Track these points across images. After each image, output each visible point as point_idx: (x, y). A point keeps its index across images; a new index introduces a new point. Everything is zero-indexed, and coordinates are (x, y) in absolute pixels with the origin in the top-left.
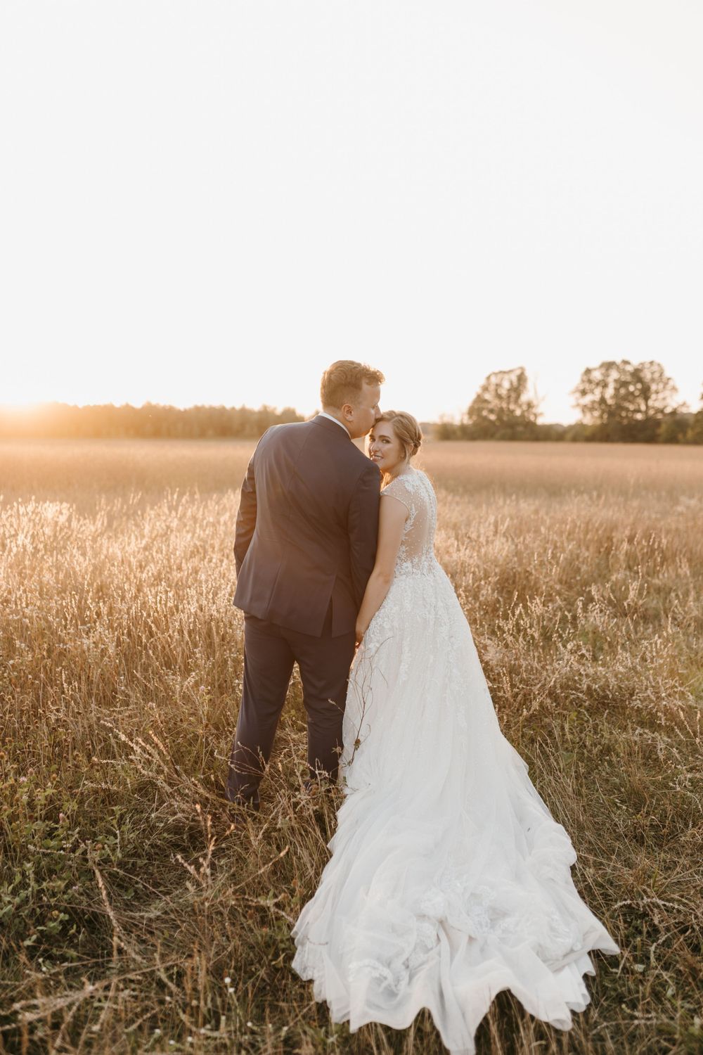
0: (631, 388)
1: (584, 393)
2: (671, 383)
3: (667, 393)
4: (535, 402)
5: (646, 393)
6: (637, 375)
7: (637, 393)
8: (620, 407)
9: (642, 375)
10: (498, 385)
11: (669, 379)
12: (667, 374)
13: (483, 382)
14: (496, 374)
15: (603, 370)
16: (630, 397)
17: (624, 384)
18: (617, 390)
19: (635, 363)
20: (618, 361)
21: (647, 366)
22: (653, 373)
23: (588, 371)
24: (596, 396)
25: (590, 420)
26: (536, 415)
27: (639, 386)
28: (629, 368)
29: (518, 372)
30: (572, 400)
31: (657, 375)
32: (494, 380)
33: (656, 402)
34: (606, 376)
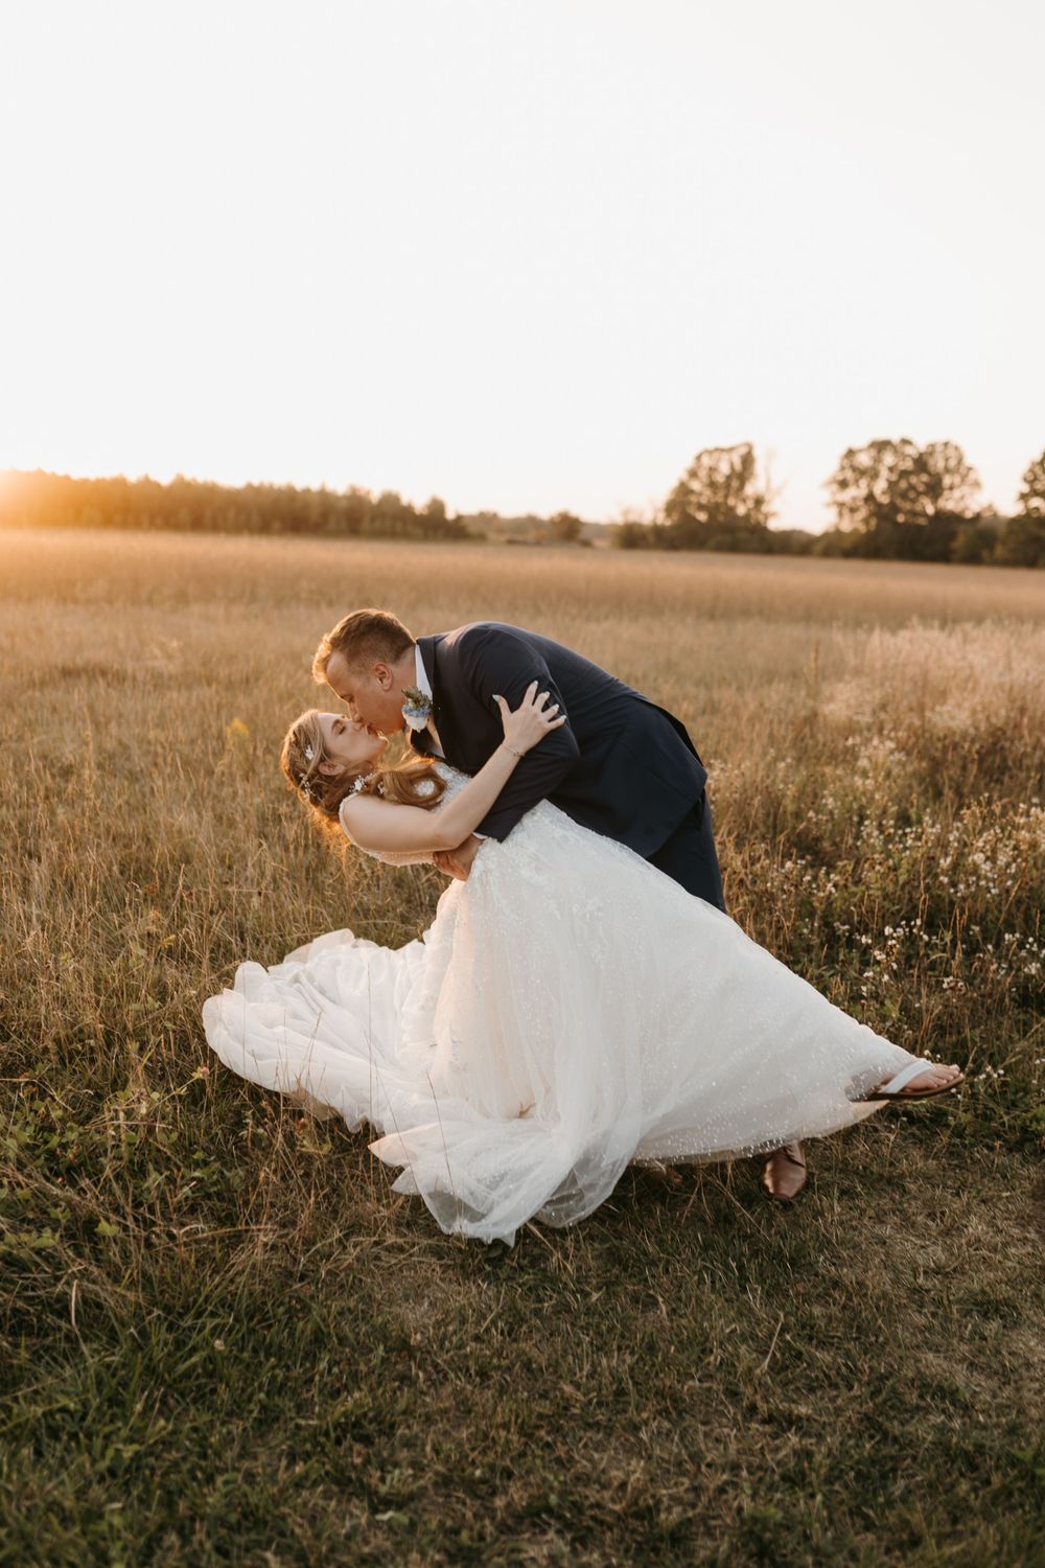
0: (914, 480)
1: (843, 484)
2: (972, 476)
3: (965, 489)
4: (766, 498)
5: (935, 489)
6: (922, 463)
7: (921, 488)
8: (895, 507)
9: (931, 462)
10: (712, 470)
11: (970, 469)
12: (968, 461)
13: (689, 462)
14: (709, 452)
15: (873, 452)
16: (913, 493)
17: (904, 474)
18: (893, 483)
19: (921, 444)
20: (895, 438)
21: (939, 449)
22: (947, 460)
23: (851, 453)
24: (856, 492)
25: (850, 525)
26: (767, 516)
27: (925, 478)
28: (911, 451)
29: (743, 451)
30: (826, 495)
31: (952, 463)
32: (706, 461)
33: (949, 503)
34: (878, 460)
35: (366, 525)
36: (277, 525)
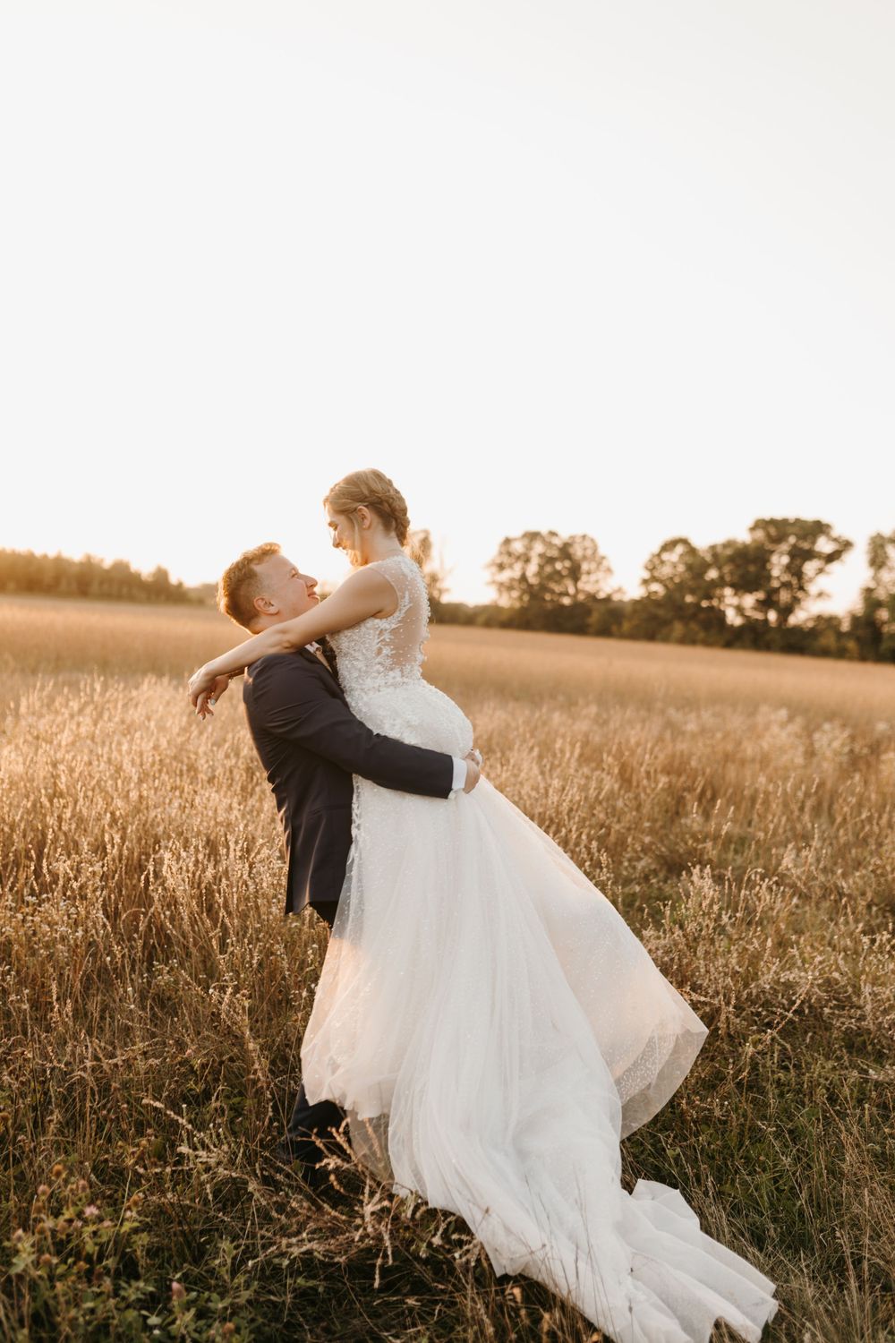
0: (559, 566)
1: (501, 567)
2: (605, 563)
3: (600, 575)
4: (440, 576)
5: (575, 573)
6: (565, 551)
7: (565, 573)
8: (543, 588)
9: (571, 550)
11: (603, 558)
12: (602, 551)
15: (526, 541)
16: (558, 576)
17: (551, 560)
18: (541, 567)
19: (564, 534)
20: (544, 531)
21: (578, 540)
22: (585, 549)
23: (507, 541)
24: (515, 572)
25: (507, 601)
26: (441, 591)
27: (567, 564)
28: (557, 542)
29: (422, 536)
30: (487, 575)
31: (589, 552)
33: (587, 585)
34: (529, 548)
35: (95, 588)
36: (11, 585)
